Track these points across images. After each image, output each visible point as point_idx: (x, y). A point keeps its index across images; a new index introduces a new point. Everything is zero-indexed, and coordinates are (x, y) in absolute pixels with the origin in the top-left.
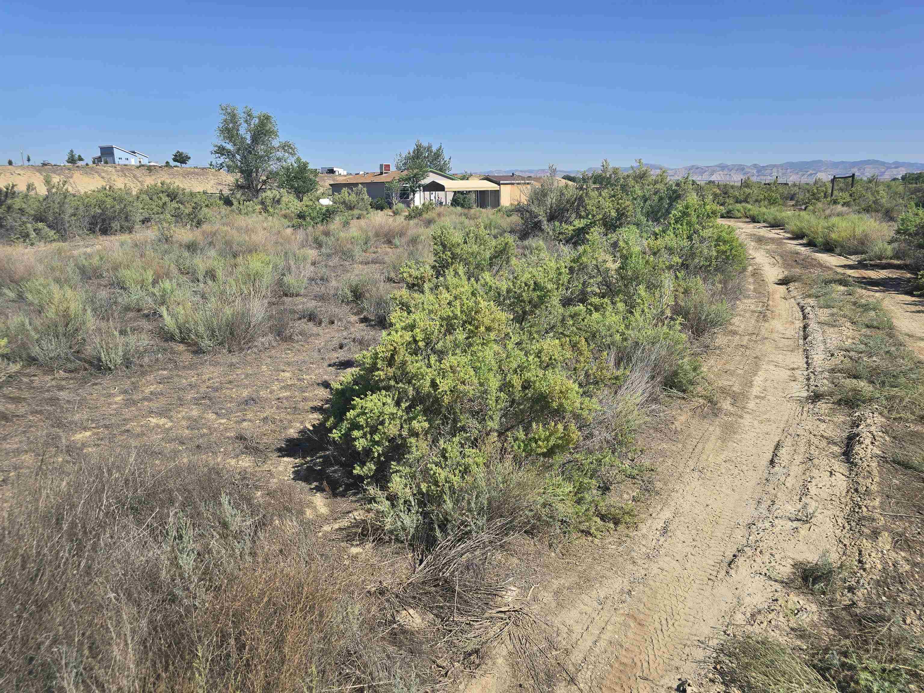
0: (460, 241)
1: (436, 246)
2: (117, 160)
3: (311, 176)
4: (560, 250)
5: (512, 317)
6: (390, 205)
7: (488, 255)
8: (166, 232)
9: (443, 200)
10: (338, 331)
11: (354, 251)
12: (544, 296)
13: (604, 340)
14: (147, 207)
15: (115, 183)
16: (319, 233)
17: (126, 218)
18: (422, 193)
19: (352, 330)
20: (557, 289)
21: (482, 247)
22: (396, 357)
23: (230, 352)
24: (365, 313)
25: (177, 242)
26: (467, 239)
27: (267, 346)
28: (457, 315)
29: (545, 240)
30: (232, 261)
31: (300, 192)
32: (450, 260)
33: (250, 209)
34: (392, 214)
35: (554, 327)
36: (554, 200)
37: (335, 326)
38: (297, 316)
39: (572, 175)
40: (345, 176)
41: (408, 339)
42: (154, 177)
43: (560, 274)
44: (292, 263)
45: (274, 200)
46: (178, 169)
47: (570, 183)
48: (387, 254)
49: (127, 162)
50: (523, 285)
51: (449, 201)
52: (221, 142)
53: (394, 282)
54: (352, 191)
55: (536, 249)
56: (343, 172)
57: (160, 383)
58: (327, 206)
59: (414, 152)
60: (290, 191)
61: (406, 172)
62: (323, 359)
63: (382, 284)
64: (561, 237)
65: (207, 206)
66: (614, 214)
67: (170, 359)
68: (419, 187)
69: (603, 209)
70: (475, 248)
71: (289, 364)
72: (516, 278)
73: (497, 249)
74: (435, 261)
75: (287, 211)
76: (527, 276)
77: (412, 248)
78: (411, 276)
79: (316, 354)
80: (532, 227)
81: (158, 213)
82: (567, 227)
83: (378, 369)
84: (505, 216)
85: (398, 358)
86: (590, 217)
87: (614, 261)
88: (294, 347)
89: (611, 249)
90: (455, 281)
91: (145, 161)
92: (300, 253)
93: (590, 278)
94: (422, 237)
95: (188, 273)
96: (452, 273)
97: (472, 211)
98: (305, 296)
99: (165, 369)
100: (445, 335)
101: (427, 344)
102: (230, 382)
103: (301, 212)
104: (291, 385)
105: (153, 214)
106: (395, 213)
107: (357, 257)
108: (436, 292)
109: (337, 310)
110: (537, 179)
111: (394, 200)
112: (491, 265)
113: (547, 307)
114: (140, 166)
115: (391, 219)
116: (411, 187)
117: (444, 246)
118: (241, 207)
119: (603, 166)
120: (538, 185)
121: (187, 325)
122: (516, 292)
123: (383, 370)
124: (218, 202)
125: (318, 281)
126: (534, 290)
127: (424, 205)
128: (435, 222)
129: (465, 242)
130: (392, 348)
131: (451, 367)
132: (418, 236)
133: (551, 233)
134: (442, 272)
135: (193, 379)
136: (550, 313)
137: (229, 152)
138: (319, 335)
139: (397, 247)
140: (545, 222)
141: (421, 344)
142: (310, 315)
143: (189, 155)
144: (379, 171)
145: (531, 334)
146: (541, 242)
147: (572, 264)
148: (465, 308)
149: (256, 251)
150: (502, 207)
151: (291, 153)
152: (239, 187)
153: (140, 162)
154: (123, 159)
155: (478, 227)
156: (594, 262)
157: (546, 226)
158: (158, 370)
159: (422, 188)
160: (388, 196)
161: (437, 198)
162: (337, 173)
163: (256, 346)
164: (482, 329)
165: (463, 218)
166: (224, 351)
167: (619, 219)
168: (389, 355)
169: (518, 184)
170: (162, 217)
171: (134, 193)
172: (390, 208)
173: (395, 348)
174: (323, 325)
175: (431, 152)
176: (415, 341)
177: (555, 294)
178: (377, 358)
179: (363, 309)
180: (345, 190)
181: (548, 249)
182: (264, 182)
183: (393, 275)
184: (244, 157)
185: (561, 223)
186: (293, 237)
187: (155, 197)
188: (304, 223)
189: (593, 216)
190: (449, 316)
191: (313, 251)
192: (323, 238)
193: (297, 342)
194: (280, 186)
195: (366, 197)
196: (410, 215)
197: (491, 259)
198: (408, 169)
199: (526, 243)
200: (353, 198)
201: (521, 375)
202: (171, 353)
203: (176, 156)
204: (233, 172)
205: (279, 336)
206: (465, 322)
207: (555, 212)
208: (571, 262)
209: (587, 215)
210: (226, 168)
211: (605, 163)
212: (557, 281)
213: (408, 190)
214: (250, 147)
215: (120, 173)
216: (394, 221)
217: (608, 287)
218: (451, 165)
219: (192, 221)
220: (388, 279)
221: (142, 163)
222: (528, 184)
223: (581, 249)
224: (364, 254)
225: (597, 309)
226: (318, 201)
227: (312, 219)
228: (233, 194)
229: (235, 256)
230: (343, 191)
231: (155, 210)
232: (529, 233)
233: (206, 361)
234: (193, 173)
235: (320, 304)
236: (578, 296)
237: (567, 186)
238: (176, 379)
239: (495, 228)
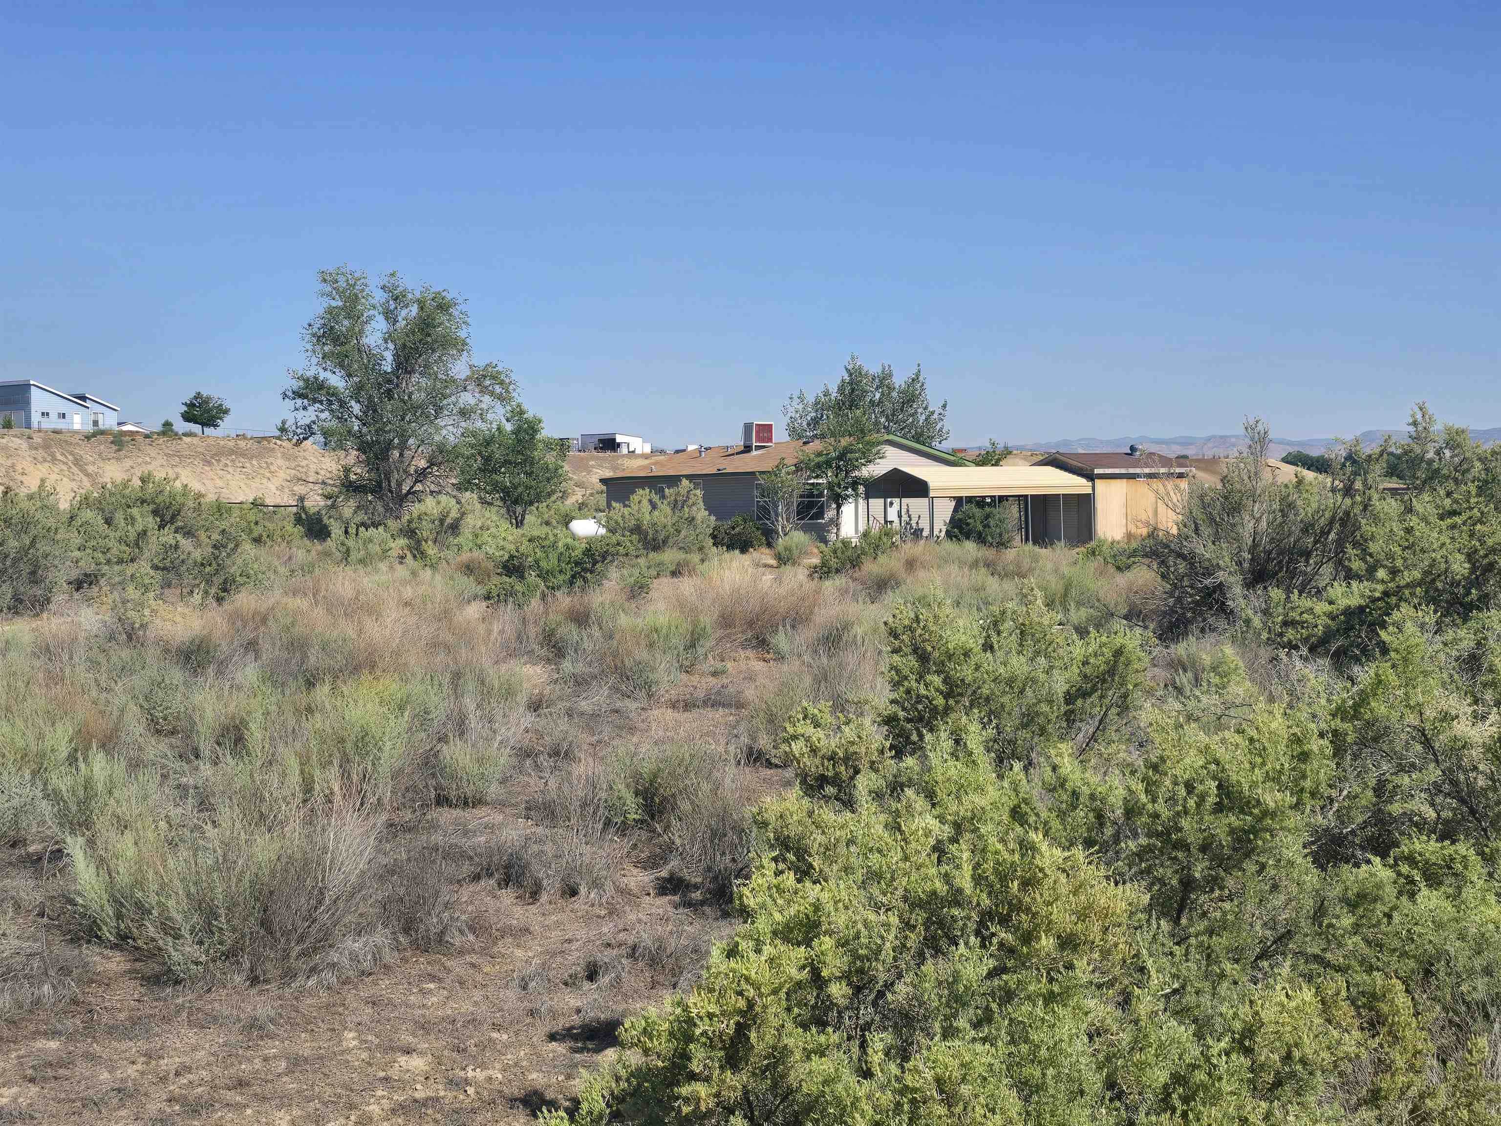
0: (975, 644)
1: (896, 658)
2: (35, 418)
3: (550, 458)
4: (1294, 677)
5: (1146, 899)
6: (769, 537)
7: (1060, 684)
8: (131, 614)
9: (925, 524)
10: (588, 919)
11: (653, 669)
12: (1254, 831)
13: (1464, 988)
14: (93, 543)
15: (24, 478)
16: (560, 618)
17: (33, 573)
18: (861, 502)
19: (632, 917)
20: (1297, 806)
21: (1042, 660)
22: (753, 1035)
23: (254, 980)
24: (674, 863)
25: (158, 641)
26: (994, 639)
27: (366, 965)
28: (960, 891)
29: (1239, 641)
30: (303, 699)
31: (516, 502)
32: (940, 701)
33: (375, 548)
34: (773, 562)
35: (1289, 934)
36: (1264, 524)
37: (579, 904)
38: (467, 868)
39: (1315, 453)
40: (645, 456)
41: (793, 972)
42: (128, 463)
43: (1304, 757)
44: (469, 703)
45: (442, 521)
46: (195, 440)
47: (1309, 475)
48: (751, 677)
49: (61, 425)
50: (1183, 792)
51: (941, 526)
52: (313, 368)
53: (770, 765)
54: (663, 497)
55: (1214, 669)
56: (640, 445)
57: (32, 1080)
58: (590, 541)
59: (841, 389)
60: (489, 498)
61: (816, 445)
62: (532, 1013)
63: (731, 770)
64: (1291, 634)
65: (257, 540)
66: (1460, 567)
67: (75, 1002)
68: (855, 484)
69: (1423, 551)
70: (1019, 665)
71: (424, 1027)
72: (1155, 767)
73: (1088, 670)
74: (892, 702)
75: (476, 554)
76: (1193, 760)
77: (825, 660)
78: (814, 751)
79: (511, 995)
80: (1196, 603)
81: (120, 561)
82: (1308, 604)
83: (693, 1077)
84: (1111, 569)
85: (761, 1038)
86: (1381, 574)
87: (1478, 718)
88: (449, 971)
89: (1462, 680)
90: (955, 769)
91: (109, 421)
92: (495, 674)
93: (1401, 769)
94: (858, 631)
95: (173, 733)
96: (948, 745)
97: (1010, 554)
98: (500, 805)
99: (54, 1034)
100: (921, 957)
101: (858, 990)
102: (241, 1084)
103: (512, 557)
104: (424, 1103)
105: (109, 562)
106: (783, 560)
107: (664, 686)
108: (894, 805)
109: (587, 850)
110: (1208, 464)
111: (781, 523)
112: (1070, 718)
113: (1263, 867)
114: (94, 435)
115: (768, 577)
116: (830, 486)
117: (923, 658)
118: (351, 543)
119: (1415, 424)
120: (1209, 481)
121: (139, 895)
122: (1156, 816)
123: (707, 1080)
124: (289, 528)
125: (544, 761)
126: (1219, 808)
127: (865, 535)
128: (898, 584)
129: (988, 647)
130: (742, 1004)
131: (939, 1081)
132: (847, 626)
133: (1257, 622)
134: (914, 737)
135: (132, 1071)
136: (1275, 887)
137: (332, 393)
138: (526, 930)
139: (780, 658)
140: (1238, 590)
141: (838, 991)
142: (508, 867)
143: (226, 405)
144: (738, 442)
145: (1209, 956)
146: (1229, 650)
147: (1337, 723)
148: (989, 866)
149: (373, 667)
150: (1101, 543)
151: (500, 398)
152: (351, 487)
153: (95, 423)
154: (54, 416)
155: (1024, 598)
156: (1412, 719)
157: (1242, 602)
158: (37, 1034)
159: (861, 489)
160: (765, 512)
161: (905, 518)
162: (624, 450)
163: (333, 965)
164: (1047, 943)
165: (982, 576)
166: (238, 979)
167: (1477, 583)
168: (728, 1027)
169: (1151, 476)
170: (130, 569)
171: (64, 505)
172: (769, 545)
173: (751, 1004)
174: (544, 898)
175: (891, 388)
176: (818, 980)
177: (1290, 823)
178: (689, 1038)
179: (670, 848)
180: (642, 496)
181: (1251, 668)
182: (421, 475)
183: (764, 742)
184: (371, 408)
185: (1288, 591)
186: (482, 629)
187: (119, 517)
188: (519, 587)
189: (1394, 572)
190: (934, 893)
191: (538, 669)
192: (569, 632)
193: (461, 952)
194: (463, 486)
195: (701, 514)
196: (824, 564)
197: (1069, 698)
198: (823, 437)
199: (1180, 649)
200: (664, 516)
201: (1184, 1115)
202: (79, 981)
203: (191, 405)
204: (340, 446)
205: (406, 930)
206: (986, 916)
207: (1269, 560)
208: (1334, 716)
209: (1371, 570)
210: (319, 438)
211: (1419, 417)
212: (1296, 781)
213: (821, 495)
214: (389, 381)
215: (40, 454)
216: (779, 580)
217: (1462, 801)
218: (947, 424)
219: (209, 582)
220: (750, 753)
221: (101, 427)
222: (1181, 476)
223: (1365, 674)
224: (684, 677)
225: (1433, 880)
226: (567, 525)
227: (544, 575)
228: (333, 506)
229: (310, 684)
230: (635, 498)
231: (114, 551)
232: (1189, 622)
233: (179, 1009)
234: (232, 452)
235: (540, 830)
236: (1364, 826)
237: (1300, 482)
238: (82, 1068)
239: (1079, 604)
